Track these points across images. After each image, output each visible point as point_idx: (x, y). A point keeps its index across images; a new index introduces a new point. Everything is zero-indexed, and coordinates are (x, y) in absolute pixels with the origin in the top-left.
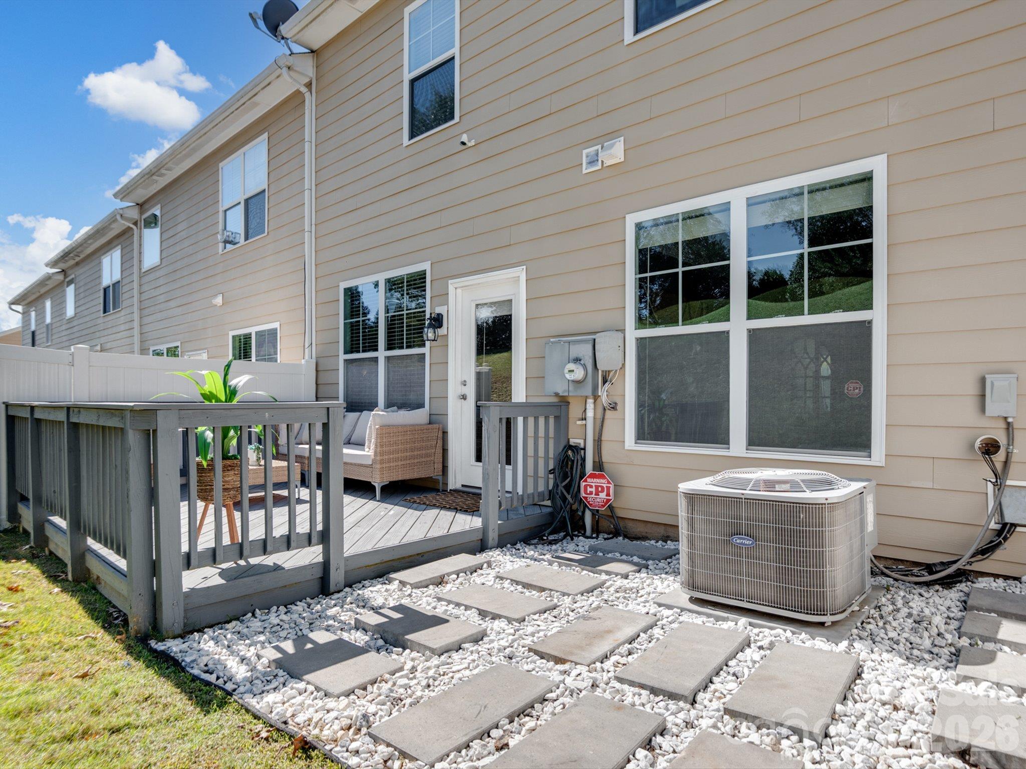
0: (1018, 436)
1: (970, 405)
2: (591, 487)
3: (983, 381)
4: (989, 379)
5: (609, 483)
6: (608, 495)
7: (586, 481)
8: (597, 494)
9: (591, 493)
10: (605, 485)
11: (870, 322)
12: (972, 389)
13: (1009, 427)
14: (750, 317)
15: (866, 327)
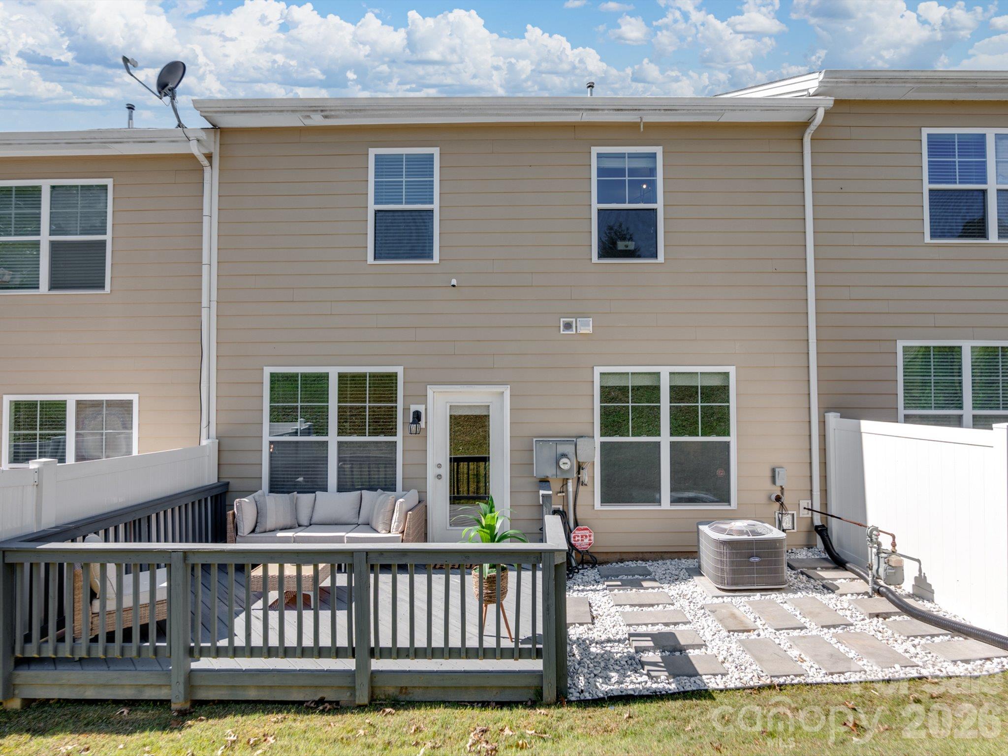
0: (785, 493)
1: (768, 481)
2: (578, 536)
3: (773, 471)
4: (777, 470)
5: (590, 532)
6: (590, 540)
7: (575, 533)
8: (582, 540)
9: (578, 540)
10: (587, 534)
11: (729, 442)
12: (769, 474)
13: (782, 489)
14: (671, 435)
15: (727, 444)
